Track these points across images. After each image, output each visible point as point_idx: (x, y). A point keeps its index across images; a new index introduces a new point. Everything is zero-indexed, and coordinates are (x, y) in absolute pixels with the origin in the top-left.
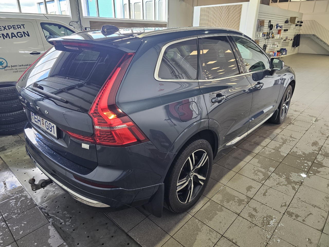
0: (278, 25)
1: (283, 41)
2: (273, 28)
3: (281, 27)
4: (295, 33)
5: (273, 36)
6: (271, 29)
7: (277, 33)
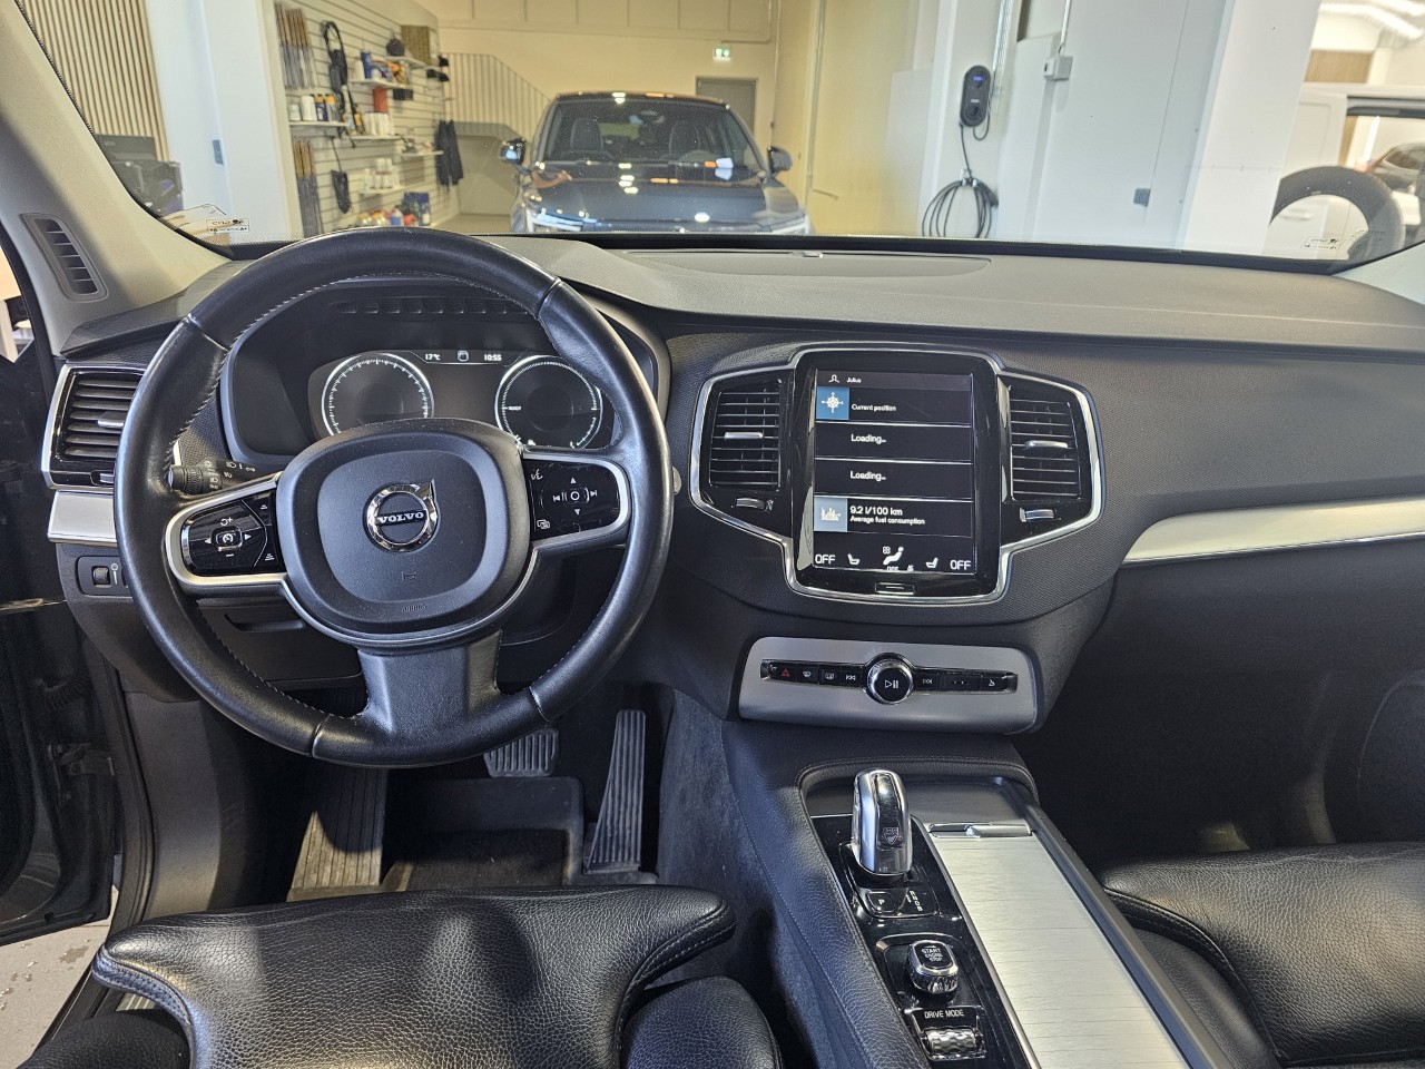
0: (368, 60)
1: (404, 153)
3: (384, 75)
4: (430, 116)
5: (359, 123)
6: (344, 82)
7: (372, 108)
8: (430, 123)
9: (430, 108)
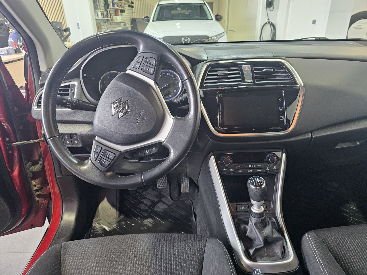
0: (114, 2)
1: (123, 26)
2: (109, 5)
3: (118, 6)
4: (129, 17)
5: (112, 19)
6: (108, 8)
7: (115, 15)
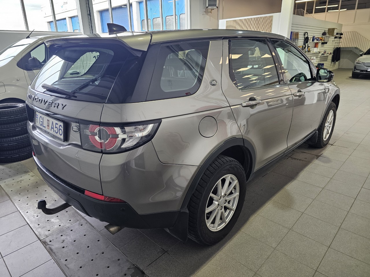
0: (314, 38)
1: (321, 55)
2: (309, 41)
3: (317, 40)
5: (309, 50)
7: (314, 47)
8: (333, 48)
9: (333, 45)
